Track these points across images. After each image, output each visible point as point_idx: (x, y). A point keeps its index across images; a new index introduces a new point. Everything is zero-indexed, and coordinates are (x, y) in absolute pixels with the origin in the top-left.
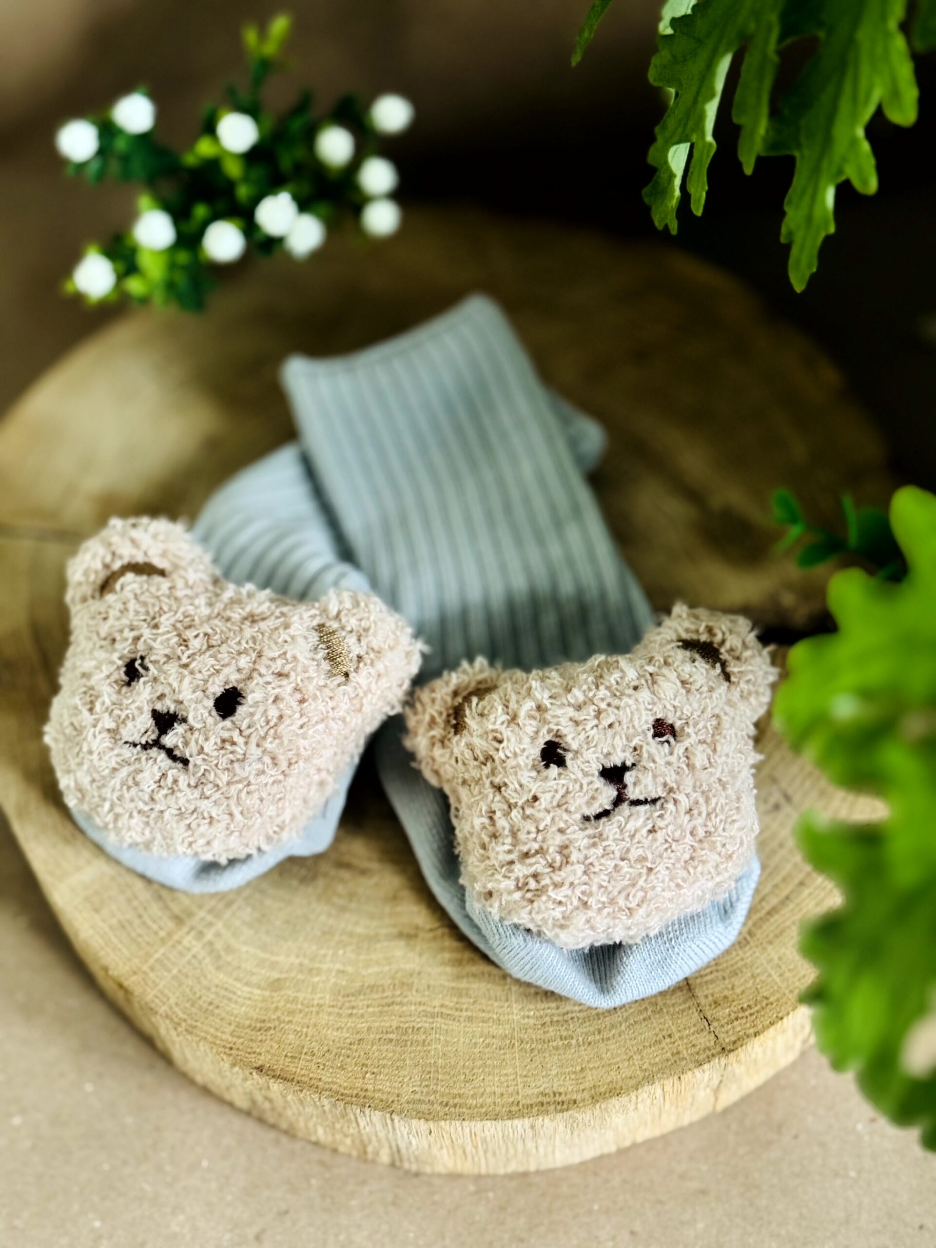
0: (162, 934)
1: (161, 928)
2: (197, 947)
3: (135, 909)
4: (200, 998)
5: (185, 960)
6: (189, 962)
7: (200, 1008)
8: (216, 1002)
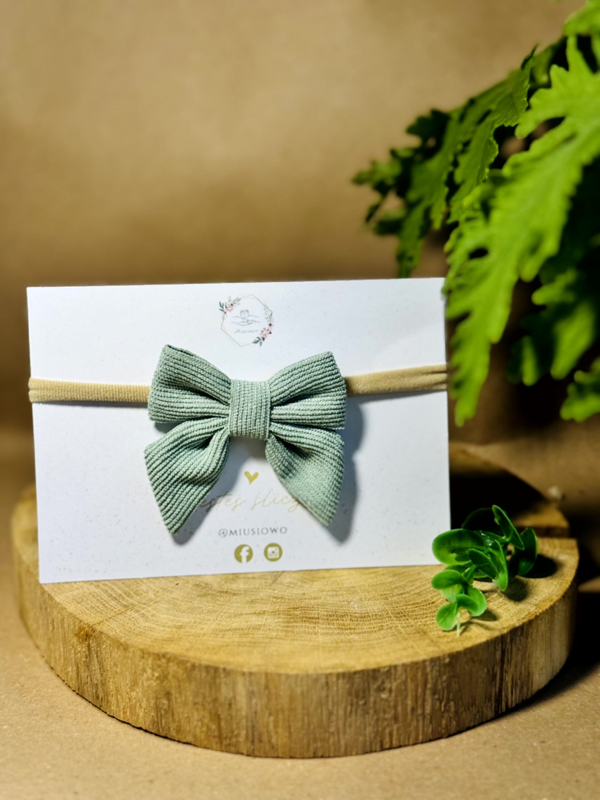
0: (115, 610)
1: (116, 608)
2: (136, 615)
3: (101, 603)
4: (134, 630)
5: (127, 619)
6: (129, 619)
7: (134, 633)
8: (144, 631)
